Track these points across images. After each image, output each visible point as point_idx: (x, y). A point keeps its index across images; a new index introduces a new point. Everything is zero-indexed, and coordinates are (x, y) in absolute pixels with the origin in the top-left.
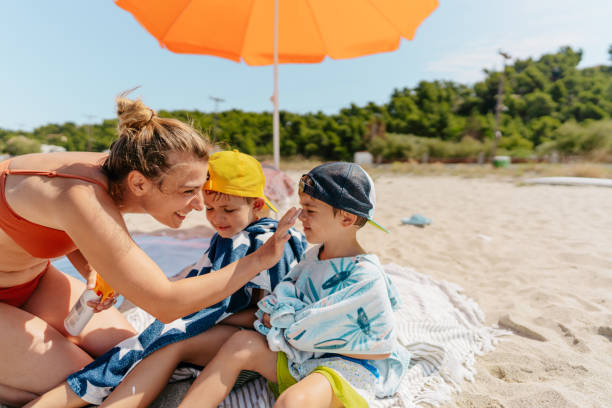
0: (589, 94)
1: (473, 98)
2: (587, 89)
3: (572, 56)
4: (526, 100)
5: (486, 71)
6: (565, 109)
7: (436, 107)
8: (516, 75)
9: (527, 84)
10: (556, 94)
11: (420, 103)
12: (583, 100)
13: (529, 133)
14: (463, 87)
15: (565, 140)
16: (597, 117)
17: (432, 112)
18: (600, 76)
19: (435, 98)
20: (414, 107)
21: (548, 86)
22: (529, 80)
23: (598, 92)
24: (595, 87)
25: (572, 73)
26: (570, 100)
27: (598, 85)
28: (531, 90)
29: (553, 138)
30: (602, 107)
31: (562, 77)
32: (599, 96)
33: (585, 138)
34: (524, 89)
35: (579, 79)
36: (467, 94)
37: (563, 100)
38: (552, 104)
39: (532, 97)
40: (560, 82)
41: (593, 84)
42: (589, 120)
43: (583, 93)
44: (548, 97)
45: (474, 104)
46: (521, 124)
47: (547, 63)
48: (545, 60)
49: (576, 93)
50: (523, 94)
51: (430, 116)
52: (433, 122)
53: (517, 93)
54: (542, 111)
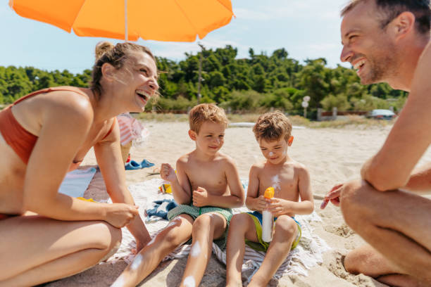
0: (241, 75)
1: (179, 70)
2: (240, 72)
3: (232, 51)
4: (211, 75)
5: (187, 54)
6: (231, 82)
8: (203, 59)
9: (210, 65)
10: (225, 73)
12: (239, 78)
13: (213, 96)
14: (173, 63)
15: (235, 101)
16: (246, 89)
18: (246, 65)
21: (222, 68)
22: (211, 63)
23: (245, 74)
24: (244, 71)
25: (233, 61)
26: (232, 77)
27: (245, 70)
28: (212, 70)
29: (226, 100)
30: (248, 83)
31: (228, 63)
32: (246, 77)
33: (244, 100)
34: (208, 68)
35: (236, 65)
36: (176, 68)
37: (229, 77)
38: (224, 79)
39: (213, 74)
40: (227, 66)
41: (243, 69)
42: (243, 90)
43: (238, 74)
44: (221, 75)
45: (181, 75)
46: (208, 90)
47: (220, 54)
48: (219, 51)
49: (235, 73)
50: (208, 71)
53: (205, 71)
54: (219, 83)
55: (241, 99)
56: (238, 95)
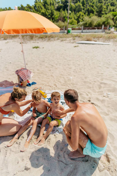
0: (91, 4)
1: (61, 4)
2: (91, 2)
4: (76, 6)
6: (85, 9)
7: (49, 7)
10: (83, 3)
11: (44, 6)
12: (90, 6)
17: (49, 10)
19: (49, 4)
20: (43, 7)
24: (93, 2)
28: (77, 2)
30: (94, 9)
32: (94, 5)
34: (75, 1)
36: (59, 2)
37: (85, 6)
38: (82, 7)
39: (77, 4)
44: (81, 5)
45: (61, 7)
49: (88, 3)
50: (75, 3)
51: (48, 11)
52: (49, 13)
53: (73, 3)
54: (80, 10)
55: (88, 21)
56: (87, 19)
